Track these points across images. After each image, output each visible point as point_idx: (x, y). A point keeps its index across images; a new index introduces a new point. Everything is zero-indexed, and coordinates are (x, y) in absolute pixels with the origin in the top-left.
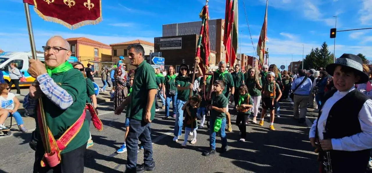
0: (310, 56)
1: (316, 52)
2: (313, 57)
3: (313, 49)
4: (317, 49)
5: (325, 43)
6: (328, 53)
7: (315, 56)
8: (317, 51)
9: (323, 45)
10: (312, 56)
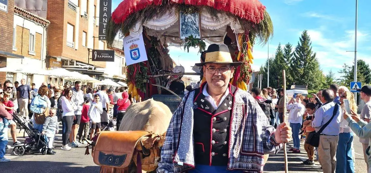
0: (276, 61)
1: (286, 53)
2: (281, 62)
3: (279, 47)
4: (288, 46)
5: (305, 33)
6: (311, 56)
7: (285, 62)
8: (289, 51)
9: (303, 37)
10: (279, 62)
